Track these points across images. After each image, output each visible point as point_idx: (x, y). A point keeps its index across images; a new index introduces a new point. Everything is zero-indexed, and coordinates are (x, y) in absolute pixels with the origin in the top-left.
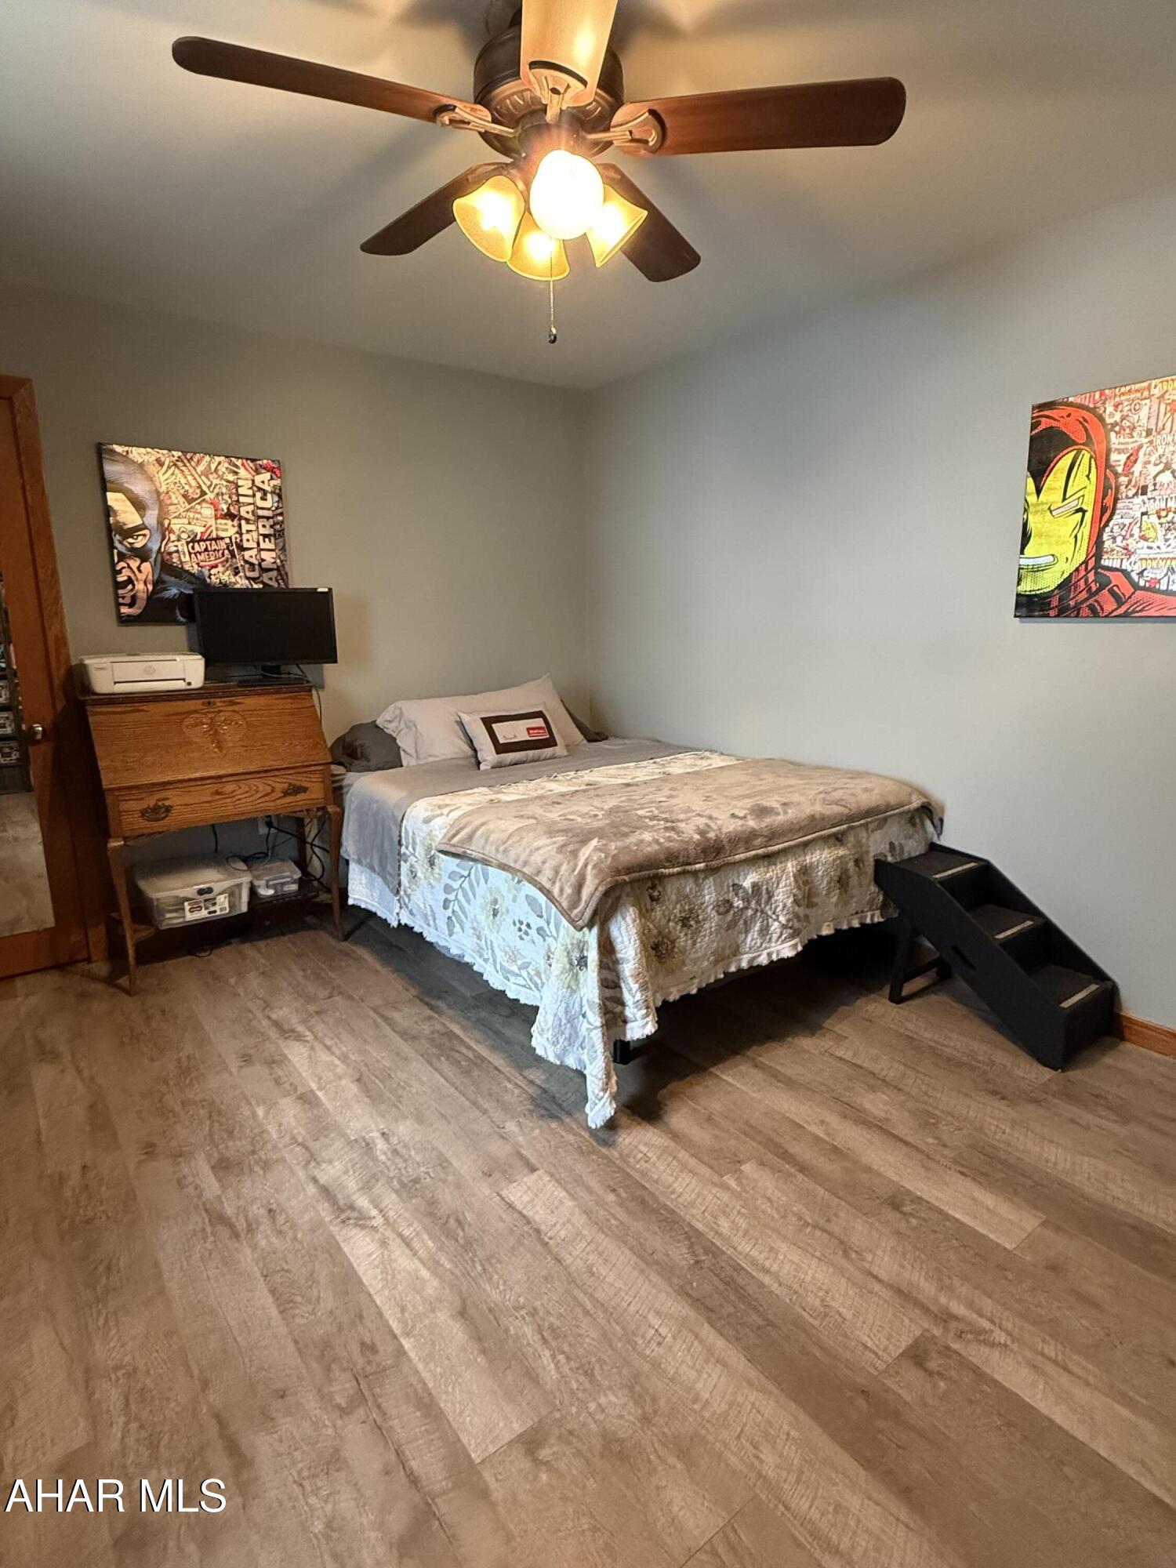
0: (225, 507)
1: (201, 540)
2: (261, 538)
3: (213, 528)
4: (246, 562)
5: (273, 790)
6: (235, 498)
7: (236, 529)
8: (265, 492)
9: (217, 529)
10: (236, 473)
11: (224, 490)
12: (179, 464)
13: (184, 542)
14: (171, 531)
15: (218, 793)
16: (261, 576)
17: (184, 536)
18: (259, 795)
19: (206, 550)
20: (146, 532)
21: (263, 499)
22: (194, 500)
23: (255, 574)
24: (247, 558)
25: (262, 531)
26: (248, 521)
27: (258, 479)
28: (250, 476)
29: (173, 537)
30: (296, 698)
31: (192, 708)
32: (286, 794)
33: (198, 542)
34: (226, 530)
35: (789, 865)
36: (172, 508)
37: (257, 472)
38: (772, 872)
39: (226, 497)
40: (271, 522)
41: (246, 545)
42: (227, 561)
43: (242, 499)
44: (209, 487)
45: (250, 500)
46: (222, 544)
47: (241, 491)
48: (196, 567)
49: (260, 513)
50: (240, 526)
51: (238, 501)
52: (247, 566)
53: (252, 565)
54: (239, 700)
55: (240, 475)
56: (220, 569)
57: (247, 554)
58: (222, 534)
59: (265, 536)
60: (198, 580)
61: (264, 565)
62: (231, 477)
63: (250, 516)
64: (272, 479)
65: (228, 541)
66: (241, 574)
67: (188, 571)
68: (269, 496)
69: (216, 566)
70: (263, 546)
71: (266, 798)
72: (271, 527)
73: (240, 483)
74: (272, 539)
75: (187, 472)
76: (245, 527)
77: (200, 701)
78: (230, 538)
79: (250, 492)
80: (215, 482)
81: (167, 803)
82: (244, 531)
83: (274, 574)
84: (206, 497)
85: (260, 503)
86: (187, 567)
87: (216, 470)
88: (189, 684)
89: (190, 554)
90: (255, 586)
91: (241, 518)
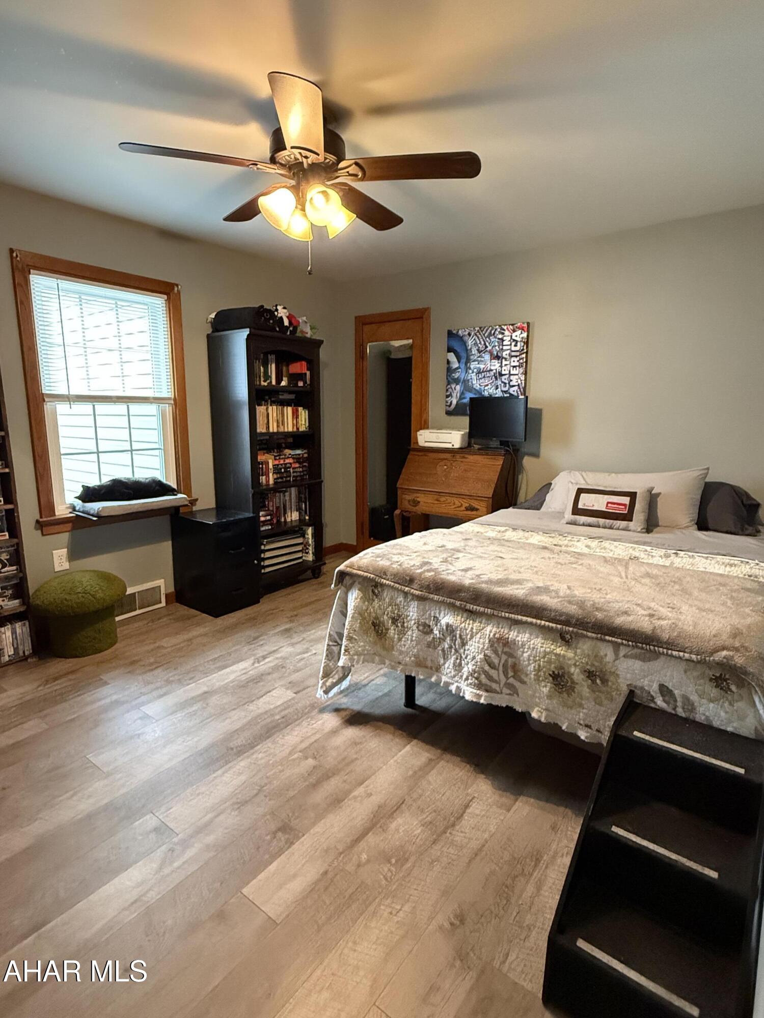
0: (495, 353)
1: (483, 372)
2: (512, 368)
3: (489, 365)
4: (502, 382)
5: (462, 505)
6: (501, 347)
7: (500, 364)
8: (517, 342)
9: (491, 365)
10: (503, 334)
11: (496, 344)
12: (478, 334)
13: (475, 374)
14: (470, 369)
15: (438, 500)
16: (509, 389)
17: (475, 370)
18: (456, 506)
19: (484, 377)
20: (460, 370)
21: (516, 346)
22: (482, 351)
23: (506, 389)
24: (503, 380)
25: (513, 364)
26: (506, 359)
27: (514, 335)
28: (510, 334)
29: (470, 371)
30: (495, 459)
31: (445, 457)
32: (467, 509)
33: (481, 373)
34: (495, 365)
35: (489, 628)
36: (472, 357)
37: (514, 331)
38: (471, 625)
39: (497, 348)
40: (518, 358)
41: (503, 372)
42: (493, 382)
43: (505, 348)
44: (489, 344)
45: (509, 347)
46: (492, 373)
47: (505, 343)
48: (478, 386)
49: (513, 354)
50: (502, 363)
51: (502, 349)
52: (503, 384)
53: (505, 384)
54: (466, 456)
55: (505, 334)
56: (489, 386)
57: (503, 378)
58: (493, 368)
59: (514, 367)
60: (479, 392)
61: (512, 384)
62: (500, 336)
63: (507, 357)
64: (521, 333)
65: (494, 371)
66: (499, 389)
67: (475, 389)
68: (519, 344)
69: (487, 385)
70: (512, 373)
71: (457, 509)
72: (518, 361)
73: (505, 338)
74: (518, 368)
75: (480, 337)
76: (504, 362)
77: (451, 454)
78: (496, 370)
79: (509, 343)
80: (492, 340)
81: (418, 499)
82: (503, 365)
83: (517, 387)
84: (488, 349)
85: (514, 348)
86: (475, 387)
87: (494, 333)
88: (453, 445)
89: (477, 379)
90: (505, 395)
91: (503, 358)
